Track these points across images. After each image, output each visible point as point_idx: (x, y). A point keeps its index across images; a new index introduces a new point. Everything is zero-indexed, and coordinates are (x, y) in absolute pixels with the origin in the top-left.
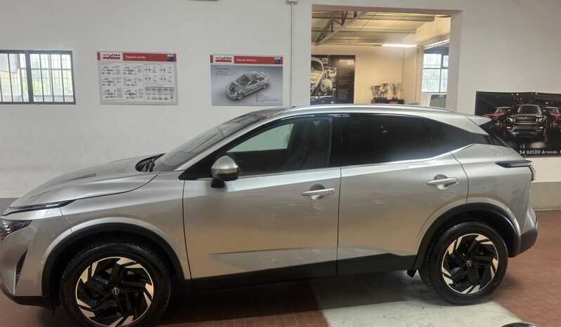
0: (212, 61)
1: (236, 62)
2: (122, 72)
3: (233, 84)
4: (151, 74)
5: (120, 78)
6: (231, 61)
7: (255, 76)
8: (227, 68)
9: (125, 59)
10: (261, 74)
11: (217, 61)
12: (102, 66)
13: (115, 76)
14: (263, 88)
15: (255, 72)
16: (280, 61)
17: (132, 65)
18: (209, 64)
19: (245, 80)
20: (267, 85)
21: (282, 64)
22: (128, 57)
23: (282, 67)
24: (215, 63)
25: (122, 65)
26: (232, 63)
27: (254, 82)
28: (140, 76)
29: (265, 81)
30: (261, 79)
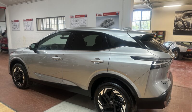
0: (97, 16)
1: (104, 15)
2: (75, 21)
3: (102, 23)
4: (81, 21)
5: (74, 23)
6: (102, 15)
7: (109, 20)
8: (101, 18)
9: (76, 17)
10: (112, 19)
11: (98, 15)
12: (71, 20)
13: (73, 22)
14: (112, 24)
15: (109, 18)
16: (118, 13)
17: (77, 19)
18: (96, 17)
19: (106, 21)
20: (113, 23)
21: (119, 14)
22: (77, 16)
23: (119, 16)
24: (98, 16)
25: (75, 19)
26: (102, 16)
27: (109, 22)
28: (79, 22)
29: (113, 22)
30: (111, 21)
